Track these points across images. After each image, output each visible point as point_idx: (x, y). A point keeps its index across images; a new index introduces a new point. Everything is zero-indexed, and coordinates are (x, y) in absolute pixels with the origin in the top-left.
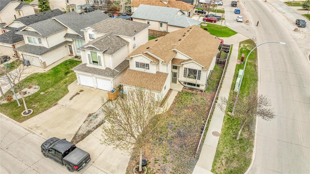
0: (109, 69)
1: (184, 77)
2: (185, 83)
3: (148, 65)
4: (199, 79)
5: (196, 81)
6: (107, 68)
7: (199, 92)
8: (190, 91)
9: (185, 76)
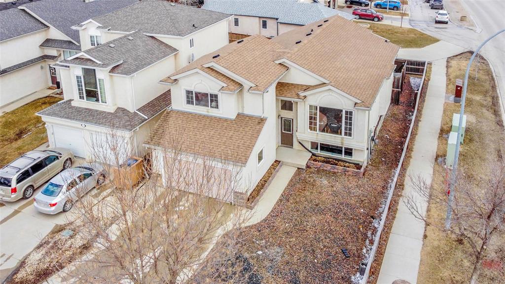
0: (124, 110)
1: (311, 130)
2: (314, 145)
3: (216, 96)
4: (350, 135)
5: (343, 138)
6: (119, 108)
7: (352, 170)
8: (328, 167)
9: (312, 127)
